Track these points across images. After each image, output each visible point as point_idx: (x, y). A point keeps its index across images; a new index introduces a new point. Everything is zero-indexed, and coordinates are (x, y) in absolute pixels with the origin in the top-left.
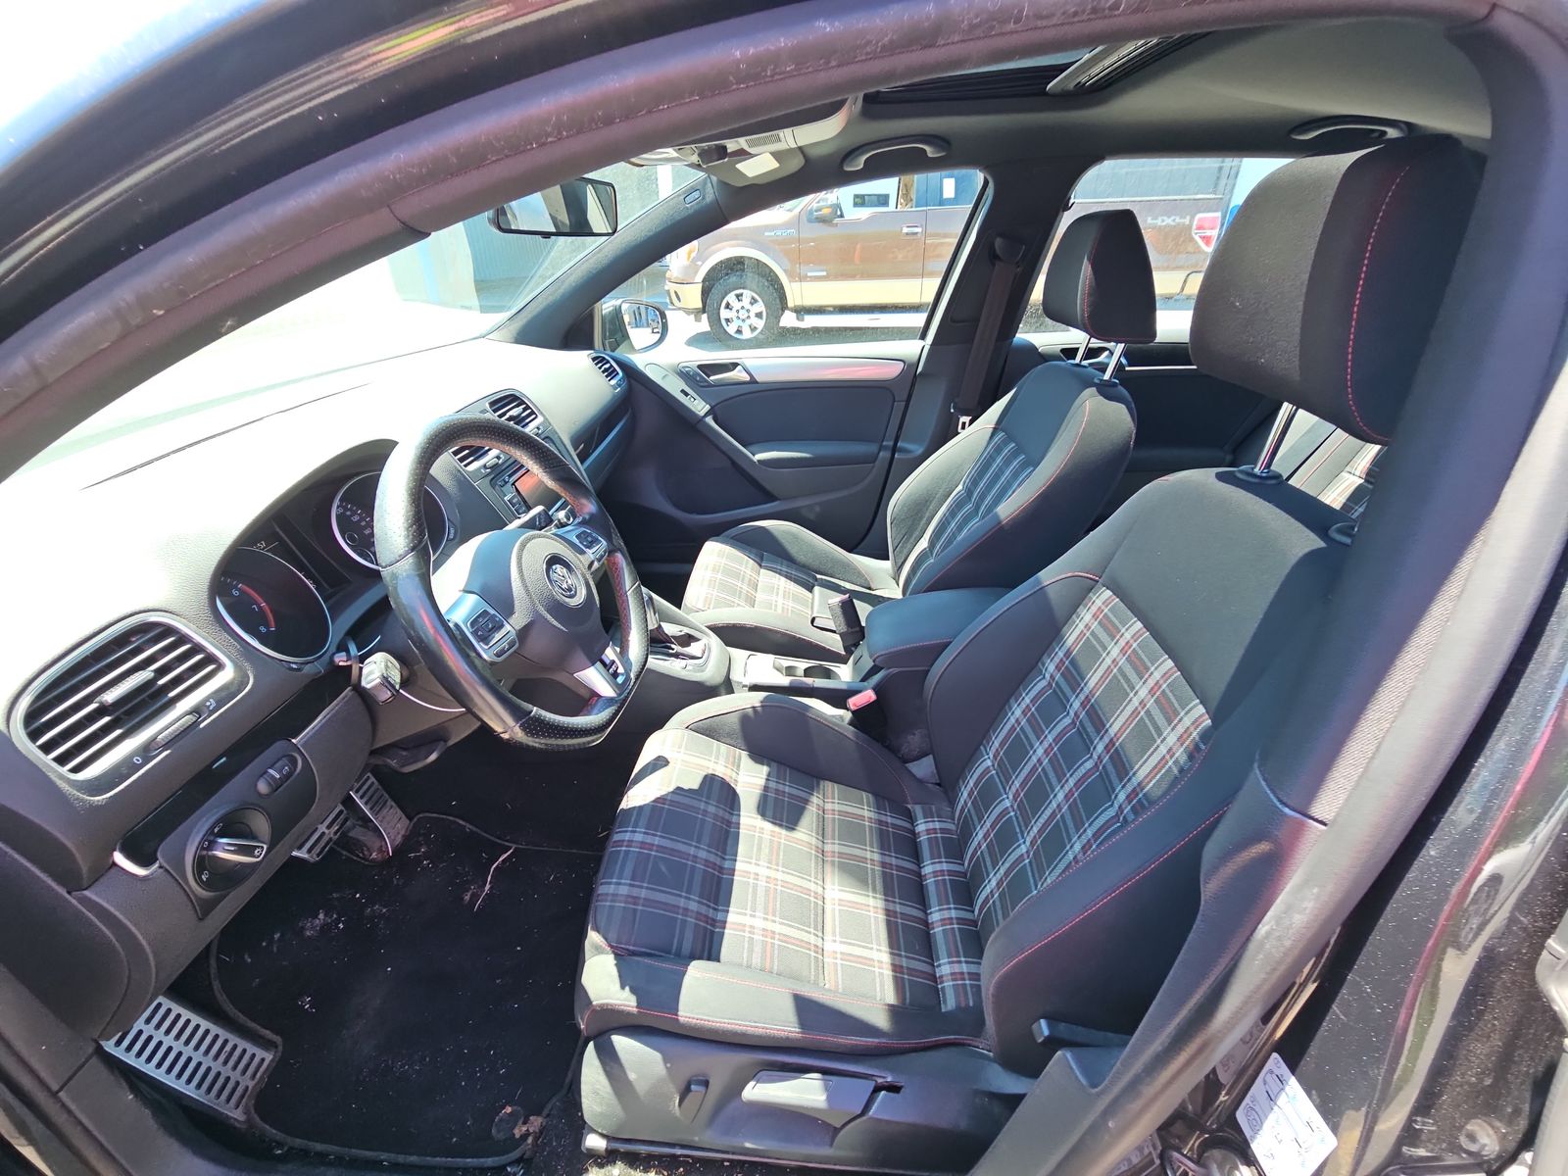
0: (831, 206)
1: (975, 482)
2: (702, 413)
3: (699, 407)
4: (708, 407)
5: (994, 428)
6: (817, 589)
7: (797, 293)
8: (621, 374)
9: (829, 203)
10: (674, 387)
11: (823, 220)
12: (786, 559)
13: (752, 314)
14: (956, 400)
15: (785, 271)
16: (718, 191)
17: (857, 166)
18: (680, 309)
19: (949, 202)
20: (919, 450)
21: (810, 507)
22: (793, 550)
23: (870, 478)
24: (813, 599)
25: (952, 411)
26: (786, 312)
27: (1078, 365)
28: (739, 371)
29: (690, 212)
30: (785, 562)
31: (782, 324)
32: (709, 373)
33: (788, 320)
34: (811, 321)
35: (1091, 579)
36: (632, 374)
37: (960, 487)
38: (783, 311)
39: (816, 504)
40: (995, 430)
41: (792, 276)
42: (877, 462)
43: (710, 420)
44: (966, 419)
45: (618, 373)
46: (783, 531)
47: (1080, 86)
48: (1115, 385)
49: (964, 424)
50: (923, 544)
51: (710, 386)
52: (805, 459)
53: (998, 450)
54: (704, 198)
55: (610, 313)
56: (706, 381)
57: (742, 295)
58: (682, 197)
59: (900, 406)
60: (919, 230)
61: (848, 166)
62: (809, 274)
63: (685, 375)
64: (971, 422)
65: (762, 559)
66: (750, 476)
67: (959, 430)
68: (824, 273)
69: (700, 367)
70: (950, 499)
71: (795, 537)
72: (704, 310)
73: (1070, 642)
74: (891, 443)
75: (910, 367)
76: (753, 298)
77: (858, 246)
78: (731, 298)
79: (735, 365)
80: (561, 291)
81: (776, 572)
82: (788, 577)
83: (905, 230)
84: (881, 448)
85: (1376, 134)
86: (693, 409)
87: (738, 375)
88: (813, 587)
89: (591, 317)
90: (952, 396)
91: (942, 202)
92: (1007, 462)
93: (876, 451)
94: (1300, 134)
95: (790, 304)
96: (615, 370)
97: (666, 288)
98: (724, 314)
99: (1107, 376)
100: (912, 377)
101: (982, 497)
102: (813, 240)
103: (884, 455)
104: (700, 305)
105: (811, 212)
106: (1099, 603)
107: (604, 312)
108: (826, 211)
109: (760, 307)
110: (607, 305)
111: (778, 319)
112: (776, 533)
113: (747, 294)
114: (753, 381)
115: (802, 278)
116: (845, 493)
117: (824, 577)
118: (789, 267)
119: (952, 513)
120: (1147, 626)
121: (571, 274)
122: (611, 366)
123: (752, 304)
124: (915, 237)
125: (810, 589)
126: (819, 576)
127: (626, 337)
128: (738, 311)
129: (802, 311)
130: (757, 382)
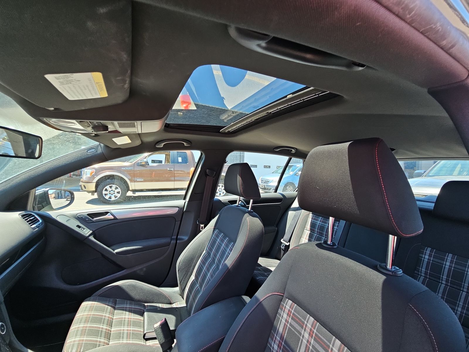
0: (145, 162)
1: (210, 249)
2: (87, 235)
3: (86, 232)
4: (91, 232)
5: (214, 228)
6: (146, 313)
7: (132, 186)
8: (41, 221)
9: (144, 161)
10: (73, 225)
11: (143, 166)
12: (129, 300)
13: (116, 192)
14: (199, 219)
15: (129, 179)
16: (103, 149)
17: (161, 146)
18: (85, 191)
19: (180, 163)
20: (186, 238)
21: (141, 269)
22: (133, 294)
23: (168, 252)
24: (144, 320)
25: (198, 223)
26: (129, 191)
27: (237, 206)
28: (109, 215)
29: (89, 156)
30: (128, 302)
31: (127, 195)
32: (93, 217)
33: (129, 194)
34: (138, 194)
35: (280, 295)
36: (48, 220)
37: (205, 252)
38: (128, 191)
39: (144, 267)
40: (214, 229)
41: (131, 181)
42: (171, 245)
43: (92, 238)
44: (202, 225)
45: (39, 221)
46: (129, 285)
47: (229, 132)
48: (252, 212)
49: (202, 227)
50: (193, 277)
51: (93, 222)
52: (139, 248)
53: (217, 236)
54: (97, 151)
55: (40, 194)
56: (91, 220)
57: (112, 186)
58: (86, 150)
59: (178, 223)
60: (172, 169)
61: (158, 146)
62: (137, 180)
63: (80, 219)
64: (205, 227)
65: (115, 304)
66: (112, 260)
67: (201, 230)
68: (143, 180)
69: (88, 215)
70: (201, 257)
71: (134, 287)
72: (96, 191)
73: (281, 330)
74: (175, 237)
75: (181, 209)
76: (116, 187)
77: (154, 173)
78: (108, 187)
79: (107, 213)
80: (11, 184)
81: (123, 310)
82: (130, 311)
83: (168, 169)
84: (172, 239)
85: (290, 151)
86: (83, 234)
87: (109, 216)
88: (144, 313)
89: (27, 196)
90: (197, 217)
91: (178, 163)
92: (222, 241)
93: (170, 241)
94: (276, 149)
95: (131, 189)
96: (37, 219)
97: (80, 184)
98: (104, 192)
99: (249, 209)
100: (181, 213)
101: (215, 255)
102: (138, 171)
103: (173, 242)
104: (94, 189)
105: (138, 163)
106: (288, 307)
107: (36, 194)
108: (143, 163)
109: (119, 190)
110: (39, 191)
111: (126, 193)
112: (124, 287)
113: (114, 186)
114: (115, 218)
115: (135, 181)
116: (157, 260)
117: (149, 304)
118: (130, 178)
119: (203, 262)
120: (317, 319)
121: (18, 177)
122: (35, 218)
123: (116, 189)
124: (171, 171)
125: (142, 314)
126: (146, 304)
127: (49, 203)
128: (110, 191)
129: (134, 191)
130: (117, 219)
